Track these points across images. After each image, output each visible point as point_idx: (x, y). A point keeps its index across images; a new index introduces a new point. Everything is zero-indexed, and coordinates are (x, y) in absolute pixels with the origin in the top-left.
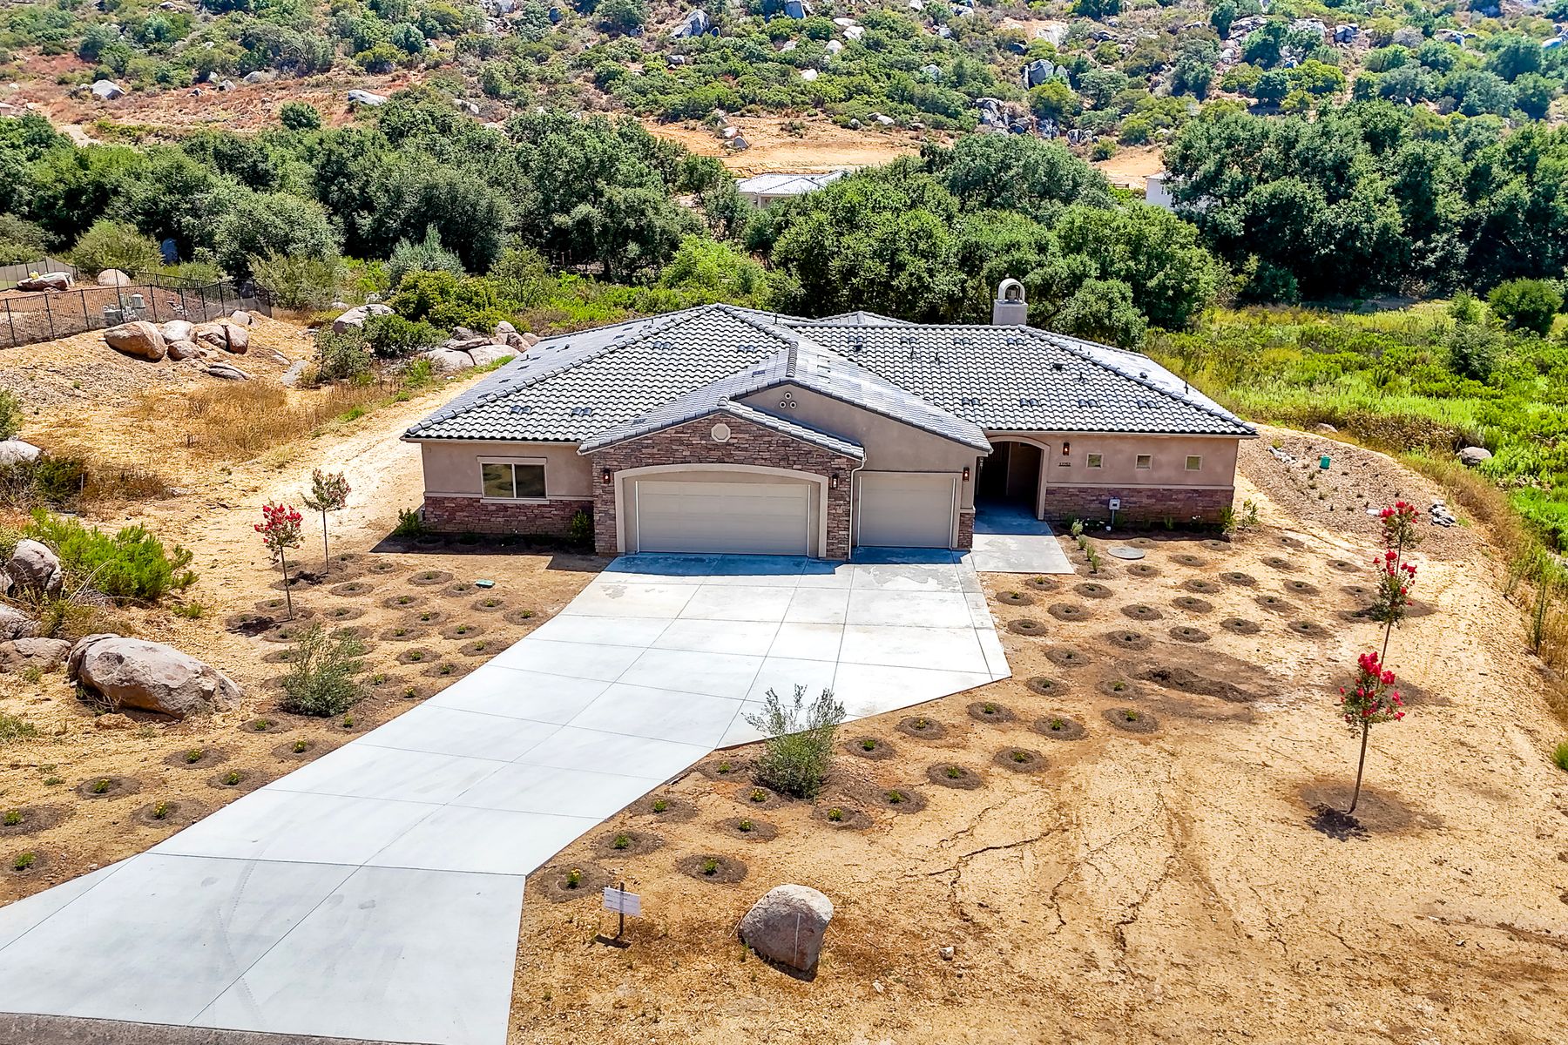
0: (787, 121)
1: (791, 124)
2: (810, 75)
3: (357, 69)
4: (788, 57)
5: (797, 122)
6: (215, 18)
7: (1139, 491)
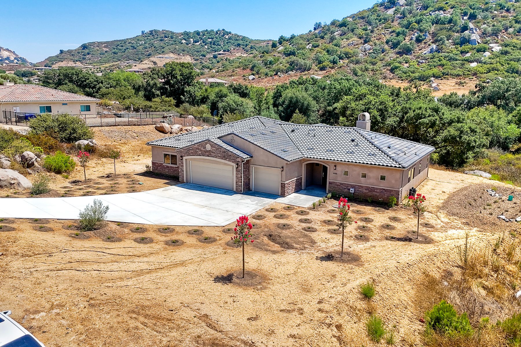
0: (459, 81)
1: (460, 82)
2: (474, 65)
3: (317, 70)
4: (466, 59)
5: (463, 81)
6: (286, 58)
7: (362, 187)
